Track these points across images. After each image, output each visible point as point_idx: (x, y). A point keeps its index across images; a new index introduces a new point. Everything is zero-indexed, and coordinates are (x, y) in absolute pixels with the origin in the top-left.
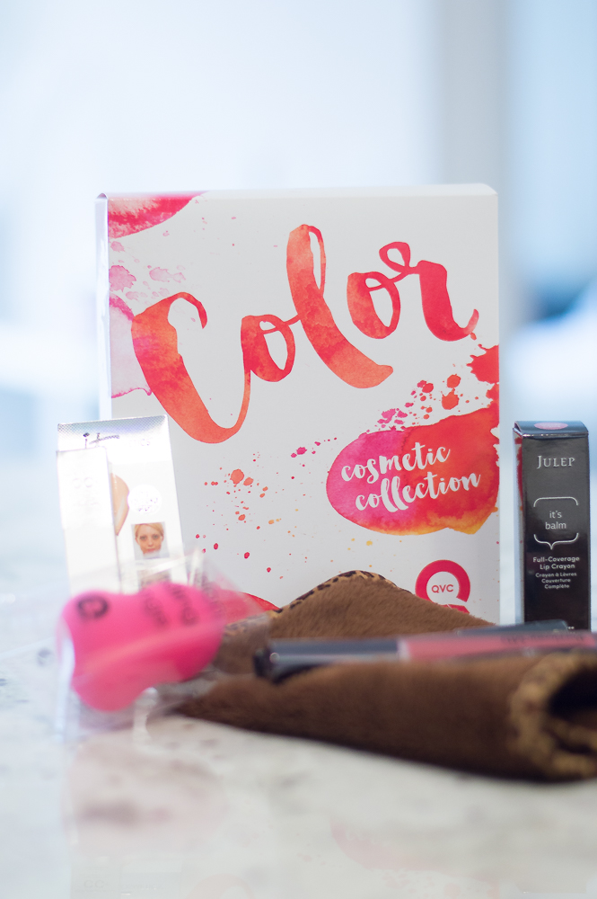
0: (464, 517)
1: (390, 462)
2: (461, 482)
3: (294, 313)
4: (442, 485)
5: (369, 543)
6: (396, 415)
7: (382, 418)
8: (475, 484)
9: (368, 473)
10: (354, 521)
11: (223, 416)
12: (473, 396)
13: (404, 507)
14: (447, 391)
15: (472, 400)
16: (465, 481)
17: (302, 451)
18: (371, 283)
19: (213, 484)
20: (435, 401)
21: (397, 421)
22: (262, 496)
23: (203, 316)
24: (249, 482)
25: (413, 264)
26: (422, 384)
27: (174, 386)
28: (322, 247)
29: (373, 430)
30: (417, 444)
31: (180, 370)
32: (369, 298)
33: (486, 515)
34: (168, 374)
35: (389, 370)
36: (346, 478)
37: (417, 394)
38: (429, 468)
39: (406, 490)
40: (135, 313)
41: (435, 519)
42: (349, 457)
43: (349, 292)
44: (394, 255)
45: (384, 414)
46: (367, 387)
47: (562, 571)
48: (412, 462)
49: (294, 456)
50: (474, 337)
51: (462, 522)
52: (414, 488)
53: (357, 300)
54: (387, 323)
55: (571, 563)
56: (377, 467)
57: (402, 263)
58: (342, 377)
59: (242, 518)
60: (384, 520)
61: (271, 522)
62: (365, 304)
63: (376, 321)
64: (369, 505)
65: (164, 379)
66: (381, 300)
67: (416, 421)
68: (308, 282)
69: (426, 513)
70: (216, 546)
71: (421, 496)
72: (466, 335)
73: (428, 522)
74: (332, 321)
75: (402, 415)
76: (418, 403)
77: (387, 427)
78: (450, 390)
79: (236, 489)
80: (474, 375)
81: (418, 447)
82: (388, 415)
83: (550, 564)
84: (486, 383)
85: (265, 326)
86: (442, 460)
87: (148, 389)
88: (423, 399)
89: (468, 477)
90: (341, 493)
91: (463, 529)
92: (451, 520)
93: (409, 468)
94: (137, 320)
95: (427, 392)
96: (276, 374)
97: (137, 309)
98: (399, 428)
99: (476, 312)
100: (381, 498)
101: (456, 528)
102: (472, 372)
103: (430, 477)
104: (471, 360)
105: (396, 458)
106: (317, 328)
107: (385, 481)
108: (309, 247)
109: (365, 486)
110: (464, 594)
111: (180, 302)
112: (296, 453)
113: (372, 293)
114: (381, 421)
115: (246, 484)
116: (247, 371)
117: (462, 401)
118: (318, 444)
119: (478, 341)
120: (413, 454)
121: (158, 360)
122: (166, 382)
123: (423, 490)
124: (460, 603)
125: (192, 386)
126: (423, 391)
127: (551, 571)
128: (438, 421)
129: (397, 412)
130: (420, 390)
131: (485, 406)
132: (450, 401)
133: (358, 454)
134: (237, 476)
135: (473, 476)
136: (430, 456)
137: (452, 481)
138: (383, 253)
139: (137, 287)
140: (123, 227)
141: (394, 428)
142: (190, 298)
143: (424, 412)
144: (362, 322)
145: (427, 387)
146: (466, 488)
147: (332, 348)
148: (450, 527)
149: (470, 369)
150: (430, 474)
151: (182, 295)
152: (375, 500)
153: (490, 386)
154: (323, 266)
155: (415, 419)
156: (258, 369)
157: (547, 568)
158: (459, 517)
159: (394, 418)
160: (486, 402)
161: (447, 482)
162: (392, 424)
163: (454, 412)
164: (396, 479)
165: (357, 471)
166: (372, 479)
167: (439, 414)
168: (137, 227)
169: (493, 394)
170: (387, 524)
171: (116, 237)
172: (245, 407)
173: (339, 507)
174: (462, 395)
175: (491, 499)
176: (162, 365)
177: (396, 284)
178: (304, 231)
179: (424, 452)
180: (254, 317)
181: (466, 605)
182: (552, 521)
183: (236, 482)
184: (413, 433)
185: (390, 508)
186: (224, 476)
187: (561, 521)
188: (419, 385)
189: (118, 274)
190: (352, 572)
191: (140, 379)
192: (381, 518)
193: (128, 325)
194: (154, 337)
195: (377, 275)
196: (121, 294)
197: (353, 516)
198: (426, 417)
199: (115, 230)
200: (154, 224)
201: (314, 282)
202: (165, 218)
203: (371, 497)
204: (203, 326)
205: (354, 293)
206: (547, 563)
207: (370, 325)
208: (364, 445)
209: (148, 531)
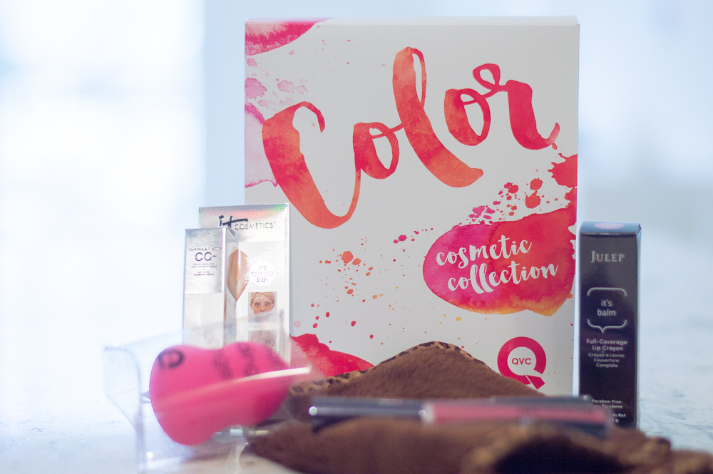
0: (542, 300)
1: (479, 251)
2: (541, 271)
3: (399, 122)
4: (524, 273)
5: (458, 319)
6: (485, 211)
7: (472, 213)
8: (553, 273)
9: (459, 259)
10: (446, 299)
11: (336, 206)
12: (553, 198)
13: (490, 290)
14: (531, 192)
15: (552, 201)
16: (544, 270)
17: (403, 238)
18: (465, 98)
19: (327, 262)
20: (519, 200)
21: (485, 217)
22: (368, 274)
23: (321, 121)
24: (357, 262)
25: (502, 82)
26: (508, 185)
27: (297, 179)
28: (423, 66)
29: (465, 223)
30: (503, 237)
31: (302, 167)
32: (464, 111)
33: (562, 301)
34: (292, 169)
35: (480, 172)
36: (440, 263)
37: (504, 194)
38: (513, 257)
39: (492, 276)
40: (266, 118)
41: (516, 301)
42: (444, 245)
43: (446, 106)
44: (487, 75)
45: (474, 210)
46: (460, 186)
47: (612, 352)
48: (498, 252)
49: (396, 242)
50: (555, 147)
51: (541, 306)
52: (499, 274)
53: (453, 113)
55: (619, 346)
56: (467, 254)
57: (493, 82)
58: (438, 177)
59: (350, 292)
60: (472, 300)
61: (375, 297)
62: (460, 115)
63: (469, 131)
64: (459, 287)
65: (288, 174)
66: (474, 115)
67: (503, 217)
68: (410, 96)
69: (509, 296)
70: (328, 315)
71: (505, 281)
72: (548, 145)
73: (510, 304)
74: (431, 129)
75: (490, 211)
76: (504, 202)
77: (477, 222)
78: (533, 191)
79: (346, 268)
80: (554, 180)
81: (503, 240)
82: (478, 211)
83: (601, 345)
84: (565, 186)
85: (374, 132)
86: (524, 251)
87: (275, 181)
88: (509, 198)
89: (547, 267)
90: (435, 276)
91: (541, 312)
92: (530, 303)
93: (494, 256)
94: (266, 124)
95: (512, 193)
96: (382, 172)
97: (267, 115)
98: (487, 222)
99: (557, 126)
100: (470, 281)
101: (535, 310)
102: (553, 177)
103: (513, 265)
104: (552, 167)
105: (484, 248)
106: (418, 135)
107: (474, 267)
108: (412, 66)
109: (456, 270)
110: (541, 366)
111: (303, 109)
112: (398, 239)
113: (465, 106)
114: (471, 216)
115: (354, 263)
116: (358, 169)
117: (543, 201)
118: (417, 233)
119: (559, 151)
120: (499, 245)
121: (283, 157)
122: (291, 176)
123: (507, 276)
124: (537, 374)
125: (310, 180)
126: (509, 191)
127: (601, 352)
128: (521, 218)
129: (486, 209)
130: (506, 191)
131: (563, 206)
132: (532, 201)
133: (451, 243)
134: (347, 257)
135: (551, 267)
136: (514, 247)
137: (533, 269)
138: (476, 73)
139: (267, 96)
140: (257, 46)
141: (483, 222)
142: (311, 107)
143: (510, 210)
144: (457, 131)
145: (513, 188)
146: (545, 276)
147: (431, 153)
148: (530, 309)
149: (551, 174)
150: (513, 262)
151: (304, 104)
152: (465, 283)
153: (568, 190)
154: (424, 83)
155: (502, 214)
156: (367, 168)
157: (599, 348)
158: (538, 301)
159: (483, 214)
160: (565, 203)
161: (528, 271)
162: (481, 218)
163: (536, 210)
164: (483, 266)
165: (450, 257)
166: (462, 265)
167: (523, 212)
168: (268, 47)
169: (572, 196)
170: (474, 303)
171: (251, 55)
172: (355, 199)
173: (433, 287)
174: (543, 196)
175: (567, 287)
176: (287, 162)
177: (487, 99)
178: (408, 53)
179: (509, 244)
180: (364, 124)
181: (543, 377)
182: (604, 309)
183: (346, 262)
184: (500, 227)
185: (478, 290)
186: (335, 256)
187: (611, 309)
188: (506, 186)
189: (252, 85)
190: (433, 343)
191: (268, 173)
192: (469, 299)
193: (260, 127)
194: (281, 138)
195: (470, 92)
196: (254, 102)
197: (445, 296)
198: (512, 214)
199: (251, 49)
200: (282, 44)
201: (416, 96)
202: (292, 39)
203: (461, 280)
204: (322, 131)
205: (451, 106)
206: (599, 345)
207: (464, 134)
208: (457, 236)
209: (263, 299)
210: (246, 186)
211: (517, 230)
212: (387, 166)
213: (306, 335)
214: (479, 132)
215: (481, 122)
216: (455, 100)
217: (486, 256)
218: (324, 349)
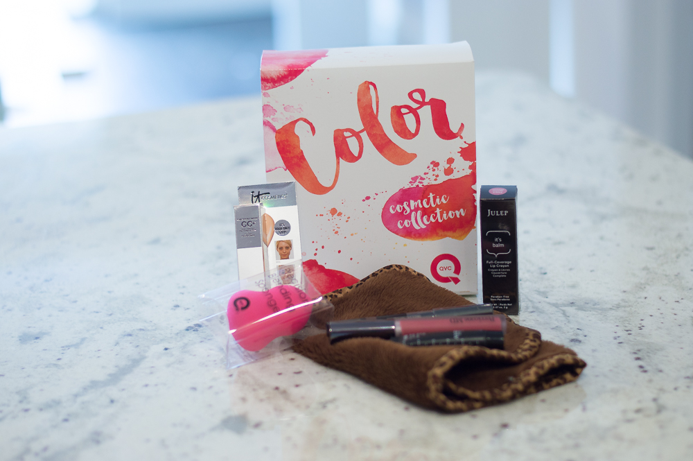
0: (457, 231)
1: (416, 203)
2: (455, 213)
3: (362, 127)
4: (445, 215)
5: (405, 245)
6: (419, 179)
7: (411, 180)
8: (463, 214)
9: (404, 209)
10: (397, 234)
11: (325, 181)
12: (461, 168)
13: (424, 227)
14: (447, 166)
15: (461, 171)
16: (458, 213)
17: (368, 198)
18: (404, 111)
19: (321, 215)
20: (440, 171)
22: (347, 221)
23: (313, 129)
24: (340, 214)
25: (427, 100)
26: (433, 163)
27: (299, 166)
28: (376, 92)
29: (407, 187)
30: (431, 194)
31: (301, 158)
32: (403, 118)
33: (469, 230)
34: (296, 160)
35: (415, 156)
36: (392, 212)
37: (431, 168)
38: (437, 206)
39: (425, 218)
40: (277, 128)
41: (441, 232)
42: (394, 201)
43: (391, 116)
44: (417, 96)
45: (412, 178)
46: (403, 165)
47: (502, 268)
48: (428, 203)
49: (364, 200)
50: (461, 138)
51: (456, 234)
52: (429, 217)
53: (396, 120)
54: (413, 132)
55: (507, 264)
56: (409, 206)
57: (421, 100)
58: (389, 160)
59: (336, 233)
60: (413, 233)
61: (352, 235)
62: (401, 122)
63: (407, 131)
64: (405, 226)
65: (293, 162)
66: (410, 120)
68: (369, 111)
69: (436, 230)
70: (323, 247)
71: (433, 221)
72: (457, 137)
73: (437, 234)
74: (382, 130)
75: (422, 179)
76: (431, 173)
77: (414, 186)
78: (449, 165)
79: (333, 218)
80: (461, 157)
81: (431, 196)
82: (415, 179)
83: (496, 265)
84: (468, 161)
85: (347, 134)
86: (444, 202)
87: (285, 168)
88: (434, 170)
89: (459, 211)
90: (390, 220)
91: (456, 238)
92: (450, 233)
93: (426, 206)
94: (277, 132)
95: (435, 167)
96: (353, 159)
98: (420, 185)
99: (462, 124)
100: (411, 222)
101: (453, 237)
103: (438, 211)
104: (460, 150)
105: (419, 201)
106: (375, 135)
107: (413, 213)
108: (369, 93)
109: (402, 216)
110: (457, 270)
111: (301, 122)
113: (404, 116)
114: (411, 182)
115: (338, 215)
116: (338, 158)
117: (455, 171)
118: (377, 194)
119: (464, 140)
120: (429, 199)
121: (290, 152)
122: (295, 164)
123: (434, 218)
124: (455, 276)
125: (308, 166)
127: (496, 268)
128: (442, 182)
129: (420, 177)
130: (432, 166)
131: (468, 174)
132: (448, 171)
133: (398, 199)
134: (333, 211)
135: (462, 210)
136: (438, 200)
137: (450, 213)
138: (410, 95)
139: (277, 115)
140: (269, 85)
141: (418, 186)
142: (305, 121)
143: (434, 177)
144: (399, 131)
145: (436, 164)
146: (458, 216)
147: (383, 145)
148: (450, 237)
149: (460, 154)
150: (438, 209)
151: (301, 119)
152: (408, 223)
153: (471, 163)
154: (377, 103)
155: (429, 181)
156: (343, 157)
157: (494, 266)
158: (455, 231)
159: (418, 181)
160: (469, 172)
161: (447, 214)
162: (417, 183)
163: (451, 177)
165: (398, 208)
166: (406, 212)
167: (443, 178)
168: (276, 85)
169: (473, 167)
170: (415, 235)
171: (266, 90)
172: (337, 176)
173: (388, 226)
174: (455, 168)
175: (472, 222)
176: (292, 155)
177: (418, 111)
178: (366, 85)
179: (435, 198)
180: (340, 130)
181: (459, 277)
182: (496, 243)
183: (333, 214)
184: (430, 188)
185: (417, 227)
186: (326, 212)
187: (501, 242)
188: (431, 163)
189: (266, 109)
190: (391, 266)
191: (281, 162)
192: (411, 232)
193: (273, 135)
194: (287, 141)
195: (406, 107)
196: (269, 119)
197: (396, 232)
198: (436, 180)
199: (265, 86)
200: (285, 83)
201: (373, 111)
202: (291, 80)
203: (406, 222)
204: (313, 135)
205: (395, 116)
206: (494, 264)
207: (404, 132)
208: (401, 195)
209: (284, 245)
210: (267, 172)
211: (437, 190)
212: (356, 155)
213: (310, 260)
214: (413, 131)
215: (415, 125)
216: (397, 112)
217: (421, 206)
218: (322, 269)
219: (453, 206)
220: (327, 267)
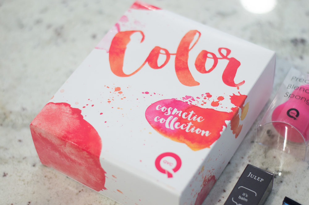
0: (195, 144)
1: (178, 112)
2: (201, 132)
3: (175, 52)
4: (193, 129)
5: (150, 133)
6: (191, 99)
7: (185, 97)
8: (207, 135)
9: (167, 111)
10: (150, 123)
12: (226, 106)
13: (172, 128)
14: (216, 100)
15: (224, 107)
16: (203, 132)
17: (147, 93)
18: (209, 55)
19: (108, 87)
20: (209, 101)
21: (189, 101)
22: (122, 99)
23: (143, 39)
24: (121, 93)
25: (229, 57)
26: (208, 94)
27: (118, 54)
28: (199, 38)
29: (179, 99)
30: (192, 111)
31: (123, 51)
32: (206, 60)
33: (204, 147)
34: (118, 50)
35: (198, 84)
36: (157, 109)
37: (204, 96)
38: (192, 121)
39: (177, 124)
40: (121, 31)
41: (182, 138)
42: (163, 103)
43: (199, 55)
44: (224, 52)
45: (186, 96)
46: (186, 85)
48: (186, 116)
49: (143, 93)
50: (238, 88)
51: (192, 145)
52: (181, 124)
53: (201, 59)
56: (172, 111)
57: (225, 55)
58: (179, 78)
59: (109, 102)
60: (162, 129)
61: (118, 108)
62: (203, 61)
63: (203, 67)
64: (159, 121)
65: (116, 51)
66: (209, 63)
67: (197, 104)
68: (186, 45)
69: (178, 135)
70: (93, 106)
71: (182, 128)
72: (236, 87)
73: (178, 138)
74: (187, 60)
75: (193, 99)
76: (202, 99)
77: (185, 101)
78: (218, 100)
79: (114, 93)
80: (230, 100)
81: (192, 113)
82: (188, 97)
84: (233, 105)
85: (162, 51)
86: (199, 121)
87: (108, 51)
88: (205, 98)
89: (205, 131)
90: (151, 112)
91: (191, 147)
92: (188, 142)
93: (184, 117)
94: (120, 33)
95: (208, 97)
97: (123, 29)
98: (189, 103)
99: (244, 82)
100: (165, 121)
101: (189, 146)
102: (230, 99)
103: (190, 124)
104: (232, 95)
105: (181, 112)
106: (180, 60)
107: (171, 117)
108: (194, 36)
109: (162, 115)
110: (176, 169)
112: (144, 92)
113: (207, 59)
114: (183, 98)
115: (119, 93)
116: (146, 61)
117: (220, 106)
118: (155, 94)
120: (189, 114)
121: (118, 45)
123: (184, 127)
124: (172, 172)
125: (123, 57)
126: (207, 96)
128: (206, 108)
129: (192, 98)
131: (228, 112)
132: (215, 104)
133: (167, 103)
134: (118, 89)
135: (207, 132)
136: (195, 118)
137: (198, 129)
138: (220, 50)
139: (127, 24)
141: (187, 102)
142: (142, 33)
144: (198, 65)
145: (209, 96)
146: (202, 135)
147: (181, 68)
148: (186, 144)
149: (230, 98)
151: (140, 31)
152: (163, 121)
154: (195, 44)
155: (198, 103)
156: (150, 63)
158: (193, 142)
159: (189, 99)
160: (229, 111)
161: (196, 129)
162: (187, 101)
163: (215, 108)
164: (176, 118)
165: (163, 109)
166: (166, 114)
167: (208, 106)
169: (234, 110)
170: (162, 130)
171: (131, 9)
172: (137, 71)
173: (147, 116)
174: (221, 104)
175: (210, 143)
176: (118, 47)
177: (219, 60)
178: (195, 32)
179: (193, 115)
180: (160, 48)
183: (116, 90)
185: (167, 126)
186: (113, 87)
187: (246, 198)
188: (206, 94)
189: (124, 18)
194: (122, 39)
195: (213, 55)
196: (121, 24)
198: (202, 105)
199: (133, 7)
201: (188, 47)
203: (162, 119)
205: (201, 56)
207: (200, 67)
208: (171, 102)
211: (199, 111)
212: (159, 65)
213: (77, 109)
215: (211, 67)
217: (180, 115)
218: (81, 117)
219: (203, 127)
220: (85, 118)
